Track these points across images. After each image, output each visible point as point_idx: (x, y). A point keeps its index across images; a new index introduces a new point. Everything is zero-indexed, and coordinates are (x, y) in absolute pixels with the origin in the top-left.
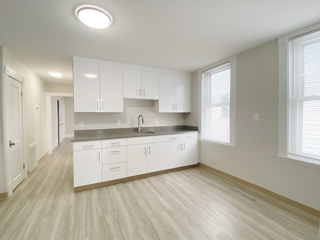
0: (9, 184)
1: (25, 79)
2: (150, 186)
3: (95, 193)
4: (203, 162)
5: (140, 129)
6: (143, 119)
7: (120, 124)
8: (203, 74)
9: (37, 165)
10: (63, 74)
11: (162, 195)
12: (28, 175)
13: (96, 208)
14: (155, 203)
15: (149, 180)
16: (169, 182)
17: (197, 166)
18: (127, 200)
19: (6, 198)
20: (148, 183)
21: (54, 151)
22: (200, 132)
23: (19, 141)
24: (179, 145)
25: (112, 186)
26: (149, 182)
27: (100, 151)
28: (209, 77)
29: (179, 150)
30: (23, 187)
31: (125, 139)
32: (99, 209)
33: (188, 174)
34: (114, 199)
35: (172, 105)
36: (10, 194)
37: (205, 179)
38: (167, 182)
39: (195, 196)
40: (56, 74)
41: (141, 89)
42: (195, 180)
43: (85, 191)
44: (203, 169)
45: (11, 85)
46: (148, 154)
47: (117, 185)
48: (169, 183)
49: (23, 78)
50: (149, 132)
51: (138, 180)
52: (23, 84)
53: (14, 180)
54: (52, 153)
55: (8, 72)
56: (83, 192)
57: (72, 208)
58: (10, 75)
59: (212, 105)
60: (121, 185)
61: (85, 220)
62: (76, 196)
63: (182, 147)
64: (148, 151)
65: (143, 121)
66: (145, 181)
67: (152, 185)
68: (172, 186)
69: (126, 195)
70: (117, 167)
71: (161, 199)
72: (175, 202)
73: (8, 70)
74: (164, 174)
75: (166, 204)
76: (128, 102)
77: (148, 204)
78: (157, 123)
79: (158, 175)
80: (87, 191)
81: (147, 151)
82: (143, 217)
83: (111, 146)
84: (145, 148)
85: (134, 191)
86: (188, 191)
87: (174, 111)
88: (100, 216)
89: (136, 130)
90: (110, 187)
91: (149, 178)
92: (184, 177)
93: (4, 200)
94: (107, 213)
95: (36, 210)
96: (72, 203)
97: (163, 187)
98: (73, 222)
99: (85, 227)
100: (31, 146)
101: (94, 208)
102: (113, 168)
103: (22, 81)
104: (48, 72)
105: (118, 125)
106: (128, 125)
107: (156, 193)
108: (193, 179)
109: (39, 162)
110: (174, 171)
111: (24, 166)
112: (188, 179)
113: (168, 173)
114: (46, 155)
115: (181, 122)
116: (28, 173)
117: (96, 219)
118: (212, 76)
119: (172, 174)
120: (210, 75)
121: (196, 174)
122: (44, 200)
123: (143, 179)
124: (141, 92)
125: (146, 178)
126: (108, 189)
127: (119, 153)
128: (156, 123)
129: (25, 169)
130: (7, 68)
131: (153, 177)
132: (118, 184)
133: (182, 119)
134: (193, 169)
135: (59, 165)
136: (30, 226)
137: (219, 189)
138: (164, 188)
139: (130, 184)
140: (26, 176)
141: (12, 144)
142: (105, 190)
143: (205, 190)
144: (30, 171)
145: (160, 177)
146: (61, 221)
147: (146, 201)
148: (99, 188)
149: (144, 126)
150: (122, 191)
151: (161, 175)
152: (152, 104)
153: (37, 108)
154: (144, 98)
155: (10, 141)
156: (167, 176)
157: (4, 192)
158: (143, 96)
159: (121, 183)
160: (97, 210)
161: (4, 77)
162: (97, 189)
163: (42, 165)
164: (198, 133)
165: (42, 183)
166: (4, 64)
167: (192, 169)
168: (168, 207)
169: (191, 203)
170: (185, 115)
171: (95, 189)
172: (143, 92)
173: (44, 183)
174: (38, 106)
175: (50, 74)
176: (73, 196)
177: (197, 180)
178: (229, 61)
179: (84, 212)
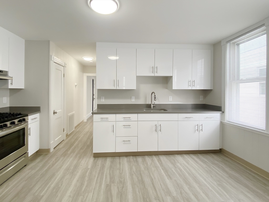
0: (52, 142)
1: (66, 64)
2: (159, 165)
3: (109, 160)
4: (227, 148)
5: (152, 106)
6: (155, 96)
7: (134, 100)
8: (228, 45)
9: (74, 129)
10: (93, 58)
11: (170, 177)
12: (66, 137)
13: (106, 176)
14: (161, 184)
15: (159, 158)
16: (181, 164)
17: (219, 152)
18: (134, 175)
19: (49, 153)
20: (158, 161)
21: (88, 120)
22: (223, 112)
23: (61, 110)
24: (195, 126)
25: (124, 157)
26: (160, 160)
27: (114, 123)
28: (236, 47)
29: (195, 131)
30: (61, 146)
31: (136, 115)
32: (108, 176)
33: (206, 160)
34: (123, 170)
35: (189, 82)
36: (52, 150)
37: (227, 169)
38: (178, 164)
39: (210, 188)
40: (88, 59)
41: (154, 67)
42: (213, 168)
43: (101, 158)
44: (227, 157)
45: (56, 69)
46: (159, 132)
47: (128, 157)
48: (180, 166)
49: (65, 63)
50: (162, 110)
51: (149, 156)
52: (65, 68)
53: (56, 140)
54: (86, 121)
55: (54, 59)
56: (99, 158)
57: (88, 171)
58: (55, 61)
59: (241, 80)
60: (131, 158)
61: (95, 185)
62: (94, 160)
63: (198, 129)
64: (159, 129)
65: (155, 98)
66: (155, 158)
67: (161, 164)
68: (183, 170)
69: (134, 169)
70: (128, 140)
71: (168, 181)
72: (184, 190)
73: (53, 57)
74: (177, 155)
75: (172, 189)
76: (141, 79)
77: (153, 184)
78: (171, 100)
79: (170, 155)
80: (103, 158)
81: (157, 129)
82: (146, 196)
83: (124, 120)
84: (156, 125)
85: (142, 167)
86: (202, 180)
87: (190, 88)
88: (107, 184)
89: (149, 106)
90: (122, 158)
91: (160, 156)
92: (200, 162)
93: (47, 154)
94: (113, 183)
95: (65, 167)
96: (89, 167)
97: (173, 169)
98: (86, 183)
99: (94, 192)
100: (70, 114)
101: (105, 175)
102: (125, 140)
103: (64, 66)
104: (83, 58)
105: (132, 101)
106: (141, 101)
107: (164, 175)
108: (212, 167)
109: (76, 127)
110: (189, 154)
111: (64, 129)
112: (205, 166)
113: (182, 155)
114: (82, 122)
115: (200, 100)
116: (67, 135)
117: (103, 186)
118: (241, 46)
119: (186, 156)
120: (238, 45)
121: (216, 162)
122: (71, 159)
123: (154, 156)
124: (154, 69)
125: (157, 156)
126: (120, 160)
127: (131, 128)
128: (169, 100)
129: (65, 132)
130: (53, 56)
131: (164, 156)
132: (130, 157)
133: (201, 96)
134: (213, 155)
135: (88, 131)
136: (57, 179)
137: (247, 186)
138: (174, 171)
139: (140, 159)
140: (65, 138)
141: (55, 113)
142: (117, 159)
143: (225, 184)
144: (69, 134)
145: (172, 157)
146: (78, 181)
147: (152, 180)
148: (113, 157)
149: (157, 102)
150: (132, 164)
151: (173, 155)
152: (166, 80)
153: (76, 86)
154: (156, 75)
155: (54, 111)
156: (179, 158)
157: (47, 148)
158: (155, 73)
159: (132, 156)
160: (106, 178)
161: (51, 63)
162: (111, 157)
163: (78, 130)
164: (221, 113)
165: (73, 145)
166: (51, 54)
167: (211, 154)
168: (175, 194)
169: (203, 195)
170: (205, 92)
171: (110, 158)
172: (156, 69)
173: (75, 145)
174: (76, 84)
175: (84, 59)
176: (92, 160)
177: (216, 169)
178: (264, 24)
179: (96, 177)
